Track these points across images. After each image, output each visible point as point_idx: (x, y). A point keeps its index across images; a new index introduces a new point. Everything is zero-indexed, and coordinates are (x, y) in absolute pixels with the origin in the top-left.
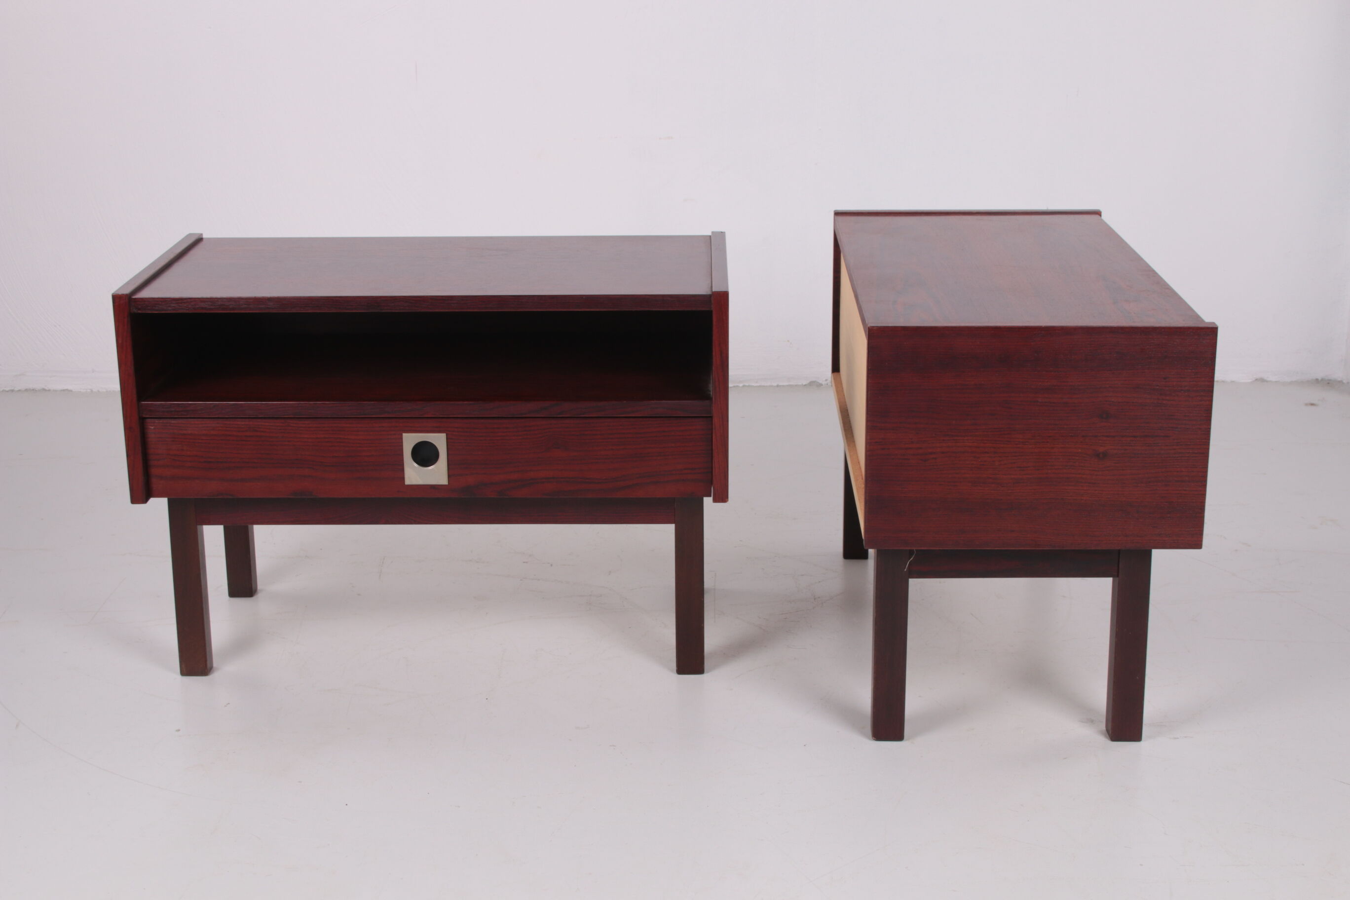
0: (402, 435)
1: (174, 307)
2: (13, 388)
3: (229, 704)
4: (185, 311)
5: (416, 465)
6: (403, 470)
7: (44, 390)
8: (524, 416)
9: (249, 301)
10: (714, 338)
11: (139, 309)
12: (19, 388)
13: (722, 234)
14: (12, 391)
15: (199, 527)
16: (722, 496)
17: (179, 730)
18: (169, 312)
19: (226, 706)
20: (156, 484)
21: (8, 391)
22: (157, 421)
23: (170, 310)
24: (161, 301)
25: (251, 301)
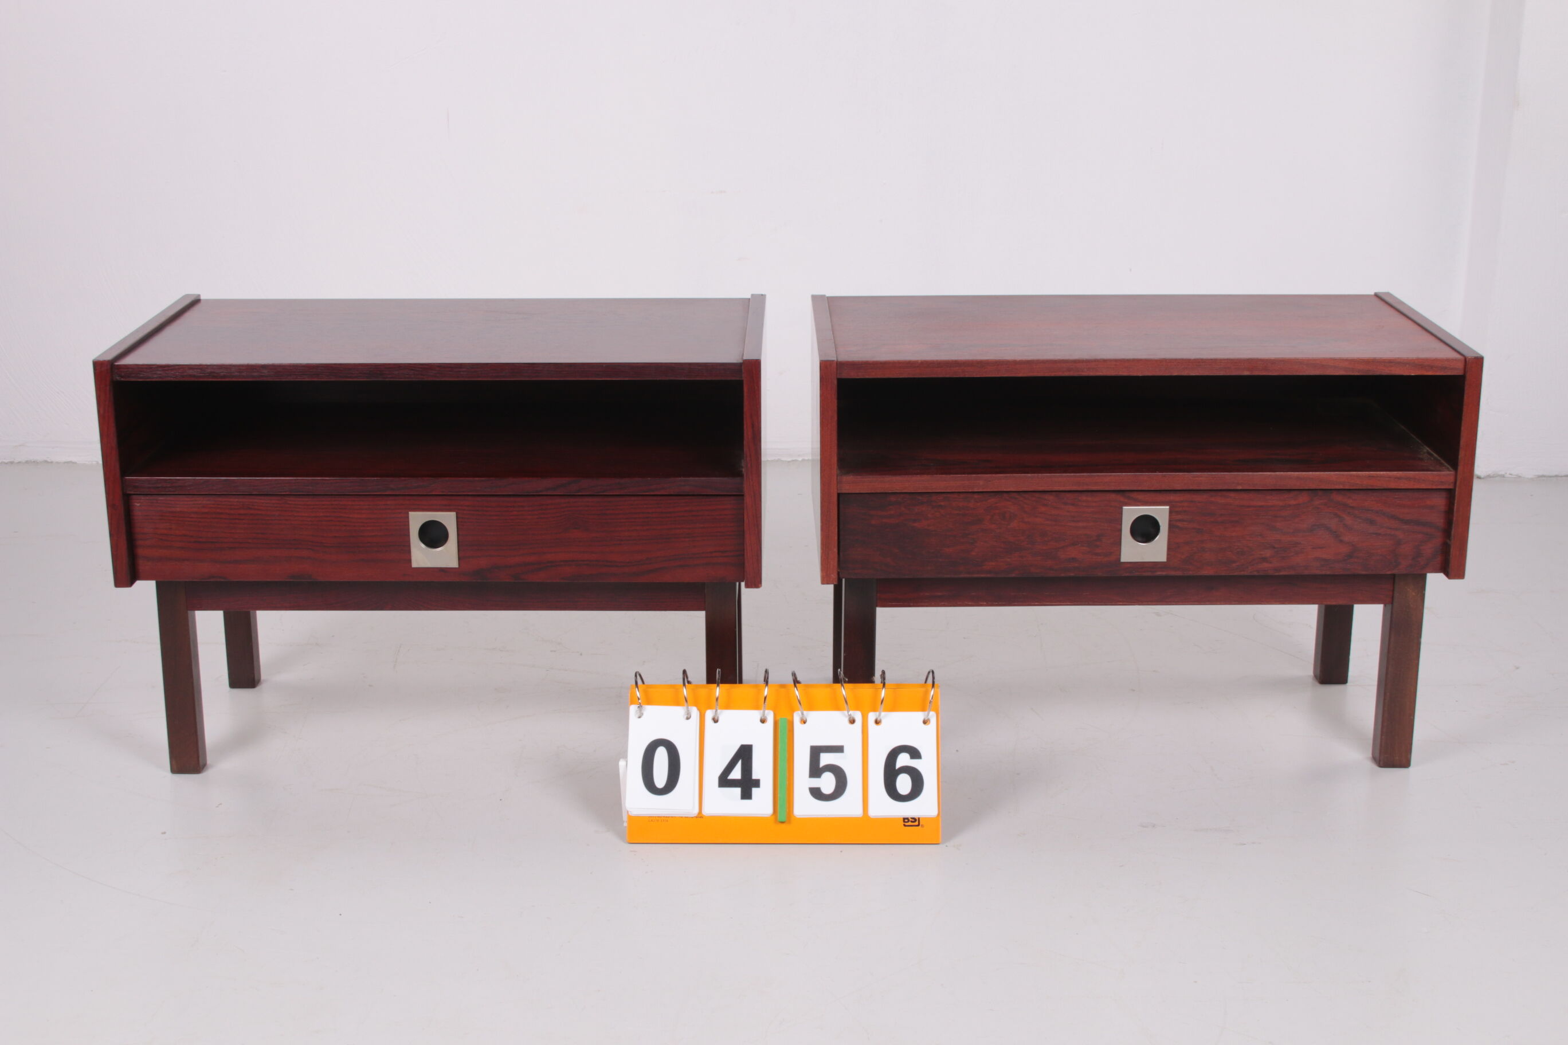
0: (408, 514)
1: (160, 374)
2: (12, 460)
3: (221, 804)
4: (172, 379)
5: (423, 546)
6: (408, 552)
7: (46, 462)
8: (540, 494)
9: (242, 368)
10: (746, 409)
11: (122, 377)
12: (20, 460)
13: (762, 297)
14: (12, 463)
15: (190, 612)
16: (755, 582)
17: (165, 833)
18: (154, 380)
19: (217, 807)
20: (143, 565)
21: (6, 463)
22: (142, 498)
23: (155, 377)
24: (146, 368)
25: (244, 368)
